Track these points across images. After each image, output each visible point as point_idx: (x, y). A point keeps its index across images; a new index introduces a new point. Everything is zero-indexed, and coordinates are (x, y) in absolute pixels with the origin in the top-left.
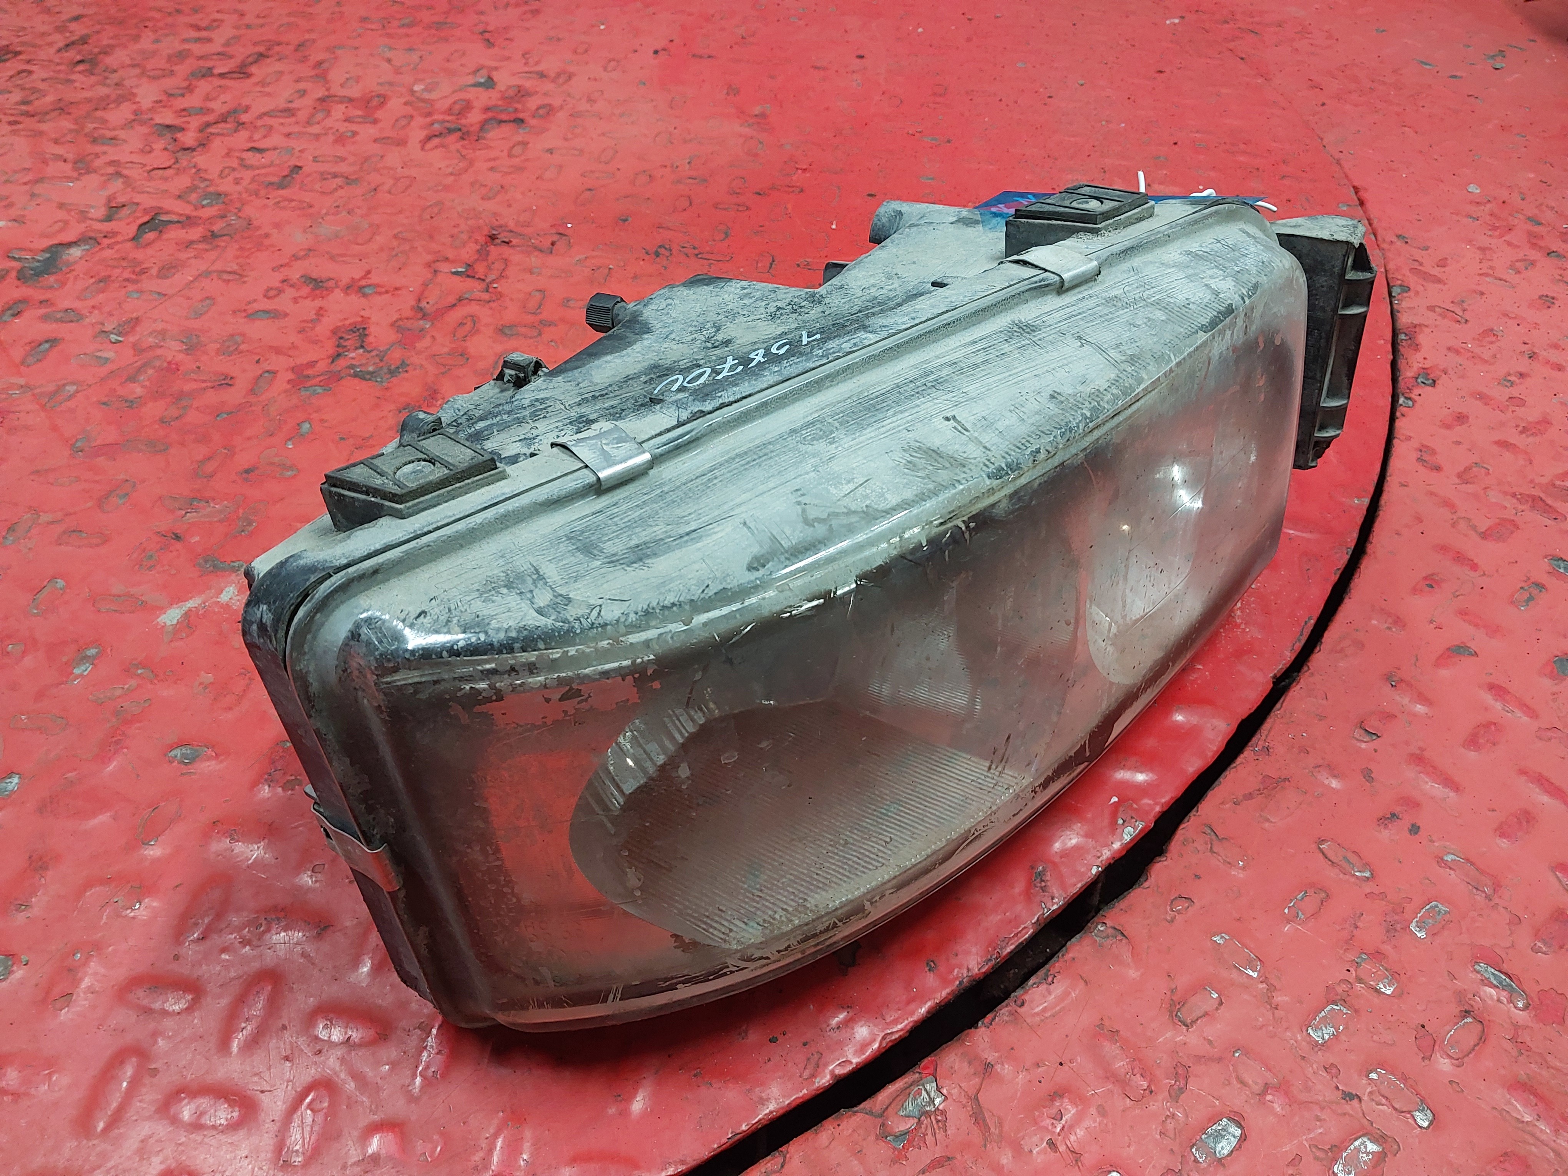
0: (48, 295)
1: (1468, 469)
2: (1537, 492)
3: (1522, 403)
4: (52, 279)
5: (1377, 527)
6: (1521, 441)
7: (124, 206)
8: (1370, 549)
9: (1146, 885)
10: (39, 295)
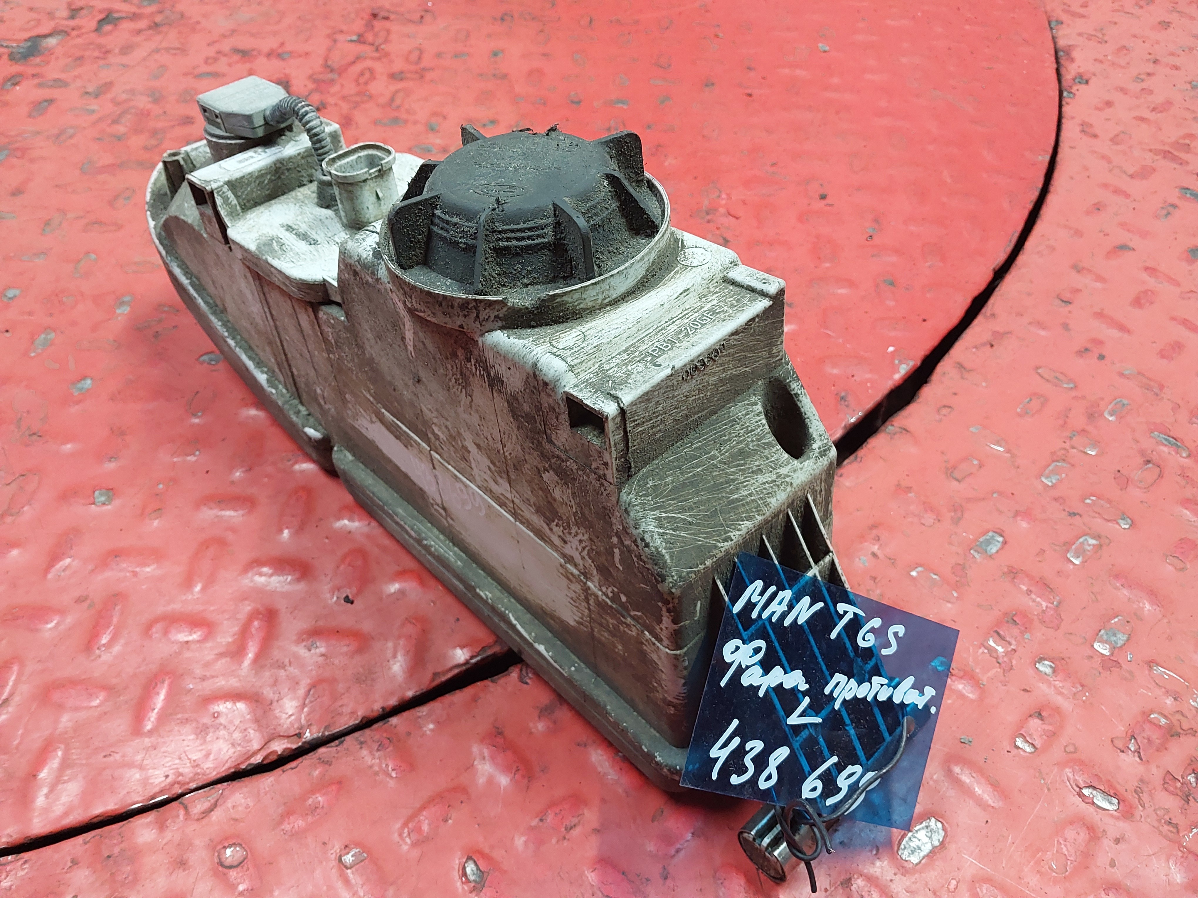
0: (38, 70)
1: (1117, 136)
2: (1166, 148)
3: (1151, 92)
4: (38, 60)
5: (1056, 175)
6: (1152, 116)
7: (82, 8)
8: (1052, 189)
9: (919, 400)
10: (31, 71)
